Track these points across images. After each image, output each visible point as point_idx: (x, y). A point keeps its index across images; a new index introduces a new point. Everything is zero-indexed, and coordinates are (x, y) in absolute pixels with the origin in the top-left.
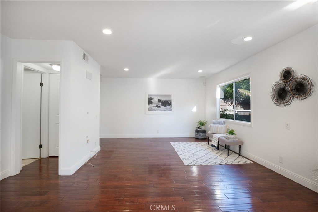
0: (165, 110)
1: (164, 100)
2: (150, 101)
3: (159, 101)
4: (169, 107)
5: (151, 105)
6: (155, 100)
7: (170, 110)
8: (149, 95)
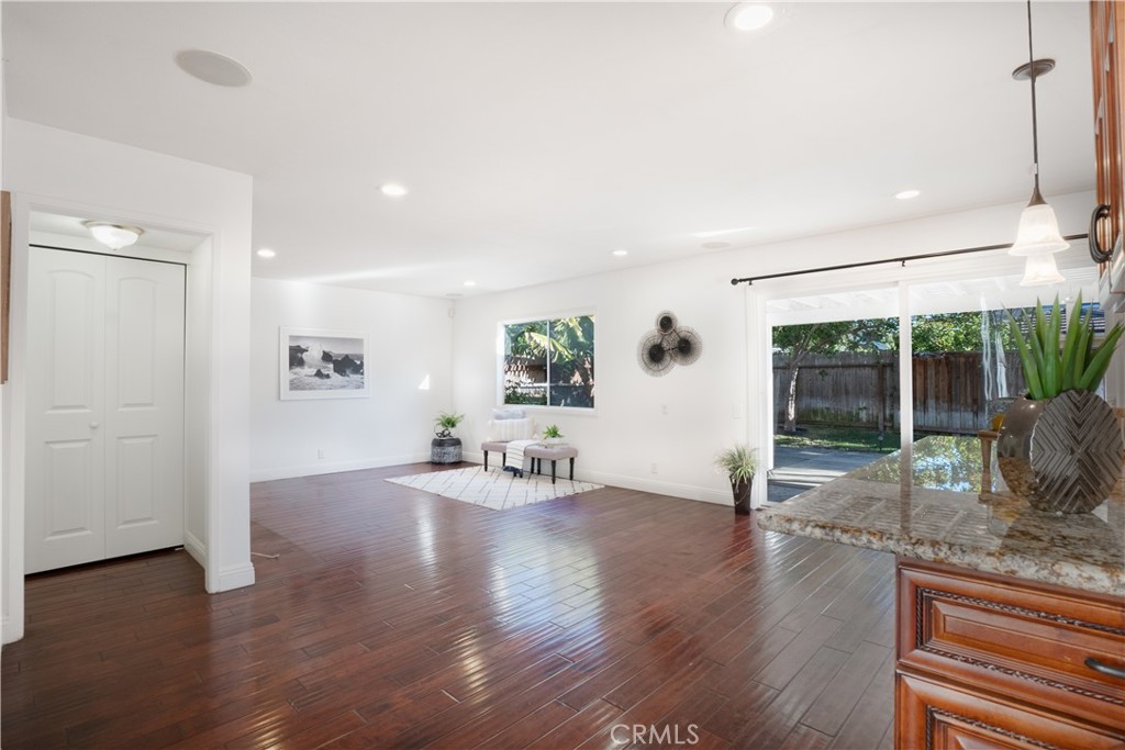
0: (343, 387)
1: (339, 355)
2: (296, 357)
3: (327, 357)
4: (356, 377)
5: (298, 370)
6: (313, 354)
7: (360, 386)
8: (292, 338)
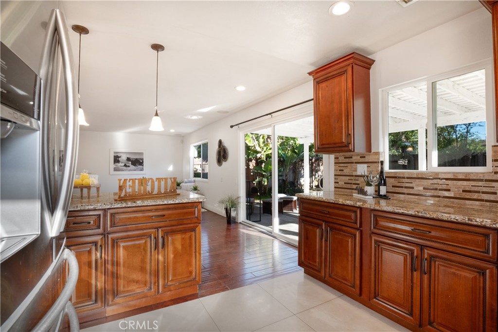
0: (135, 170)
1: (134, 159)
2: (117, 159)
3: (128, 159)
4: (141, 167)
5: (117, 164)
6: (124, 158)
7: (142, 170)
8: (115, 153)
